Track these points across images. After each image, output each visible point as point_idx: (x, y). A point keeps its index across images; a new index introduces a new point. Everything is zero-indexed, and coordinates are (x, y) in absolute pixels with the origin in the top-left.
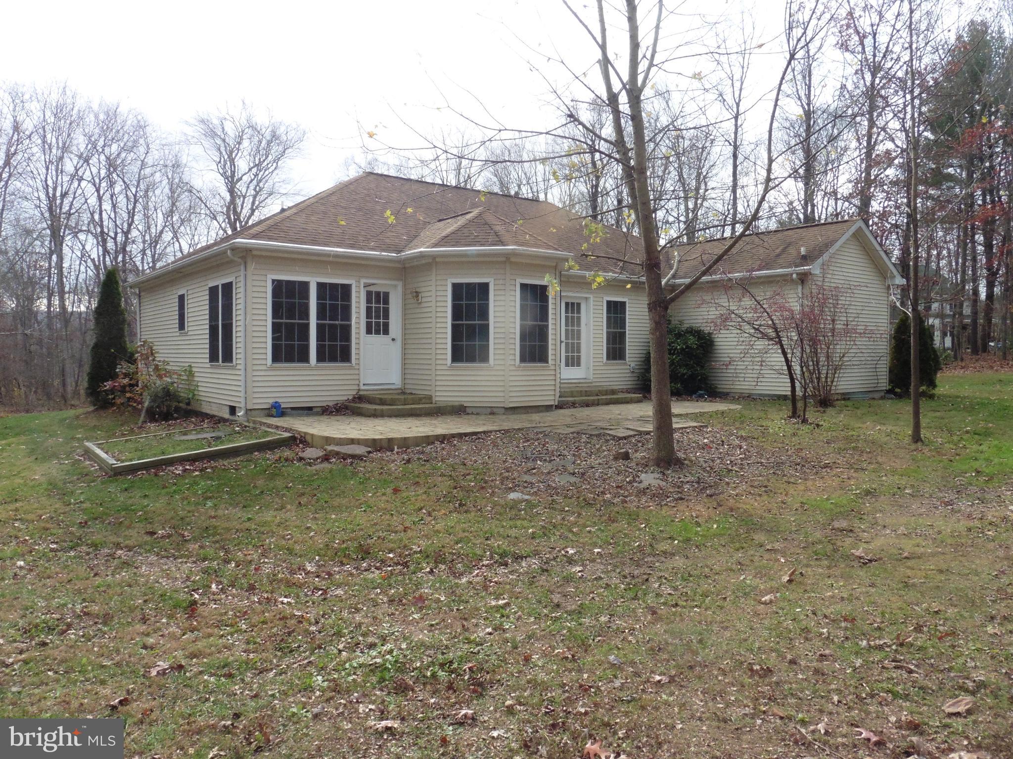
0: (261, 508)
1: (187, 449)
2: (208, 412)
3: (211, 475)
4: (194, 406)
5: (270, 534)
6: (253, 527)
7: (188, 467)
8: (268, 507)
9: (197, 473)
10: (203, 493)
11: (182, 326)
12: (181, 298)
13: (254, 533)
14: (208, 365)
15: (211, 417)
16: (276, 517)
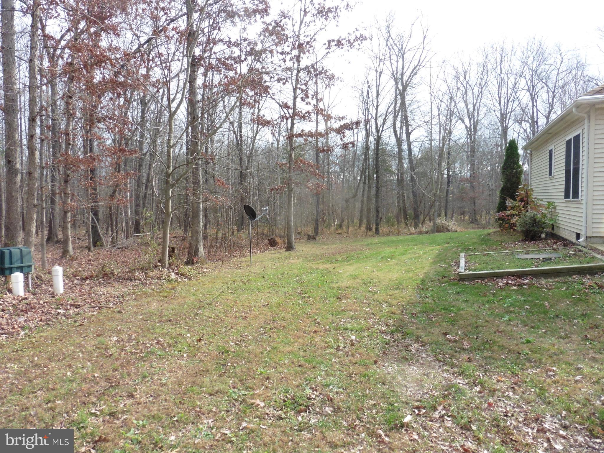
0: (546, 332)
1: (518, 267)
2: (563, 236)
3: (525, 291)
4: (556, 231)
5: (537, 364)
6: (527, 351)
7: (510, 282)
8: (553, 332)
9: (515, 288)
10: (508, 307)
11: (550, 174)
12: (551, 151)
13: (522, 357)
14: (564, 201)
15: (564, 240)
16: (554, 345)
